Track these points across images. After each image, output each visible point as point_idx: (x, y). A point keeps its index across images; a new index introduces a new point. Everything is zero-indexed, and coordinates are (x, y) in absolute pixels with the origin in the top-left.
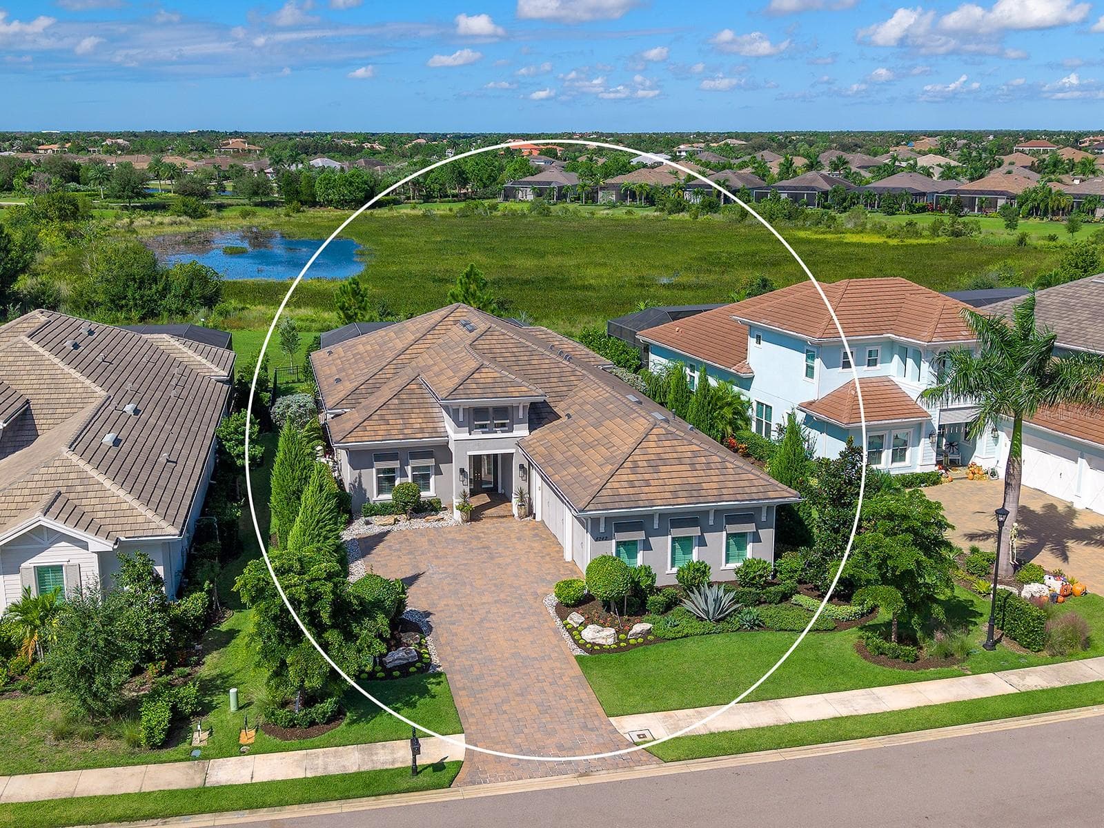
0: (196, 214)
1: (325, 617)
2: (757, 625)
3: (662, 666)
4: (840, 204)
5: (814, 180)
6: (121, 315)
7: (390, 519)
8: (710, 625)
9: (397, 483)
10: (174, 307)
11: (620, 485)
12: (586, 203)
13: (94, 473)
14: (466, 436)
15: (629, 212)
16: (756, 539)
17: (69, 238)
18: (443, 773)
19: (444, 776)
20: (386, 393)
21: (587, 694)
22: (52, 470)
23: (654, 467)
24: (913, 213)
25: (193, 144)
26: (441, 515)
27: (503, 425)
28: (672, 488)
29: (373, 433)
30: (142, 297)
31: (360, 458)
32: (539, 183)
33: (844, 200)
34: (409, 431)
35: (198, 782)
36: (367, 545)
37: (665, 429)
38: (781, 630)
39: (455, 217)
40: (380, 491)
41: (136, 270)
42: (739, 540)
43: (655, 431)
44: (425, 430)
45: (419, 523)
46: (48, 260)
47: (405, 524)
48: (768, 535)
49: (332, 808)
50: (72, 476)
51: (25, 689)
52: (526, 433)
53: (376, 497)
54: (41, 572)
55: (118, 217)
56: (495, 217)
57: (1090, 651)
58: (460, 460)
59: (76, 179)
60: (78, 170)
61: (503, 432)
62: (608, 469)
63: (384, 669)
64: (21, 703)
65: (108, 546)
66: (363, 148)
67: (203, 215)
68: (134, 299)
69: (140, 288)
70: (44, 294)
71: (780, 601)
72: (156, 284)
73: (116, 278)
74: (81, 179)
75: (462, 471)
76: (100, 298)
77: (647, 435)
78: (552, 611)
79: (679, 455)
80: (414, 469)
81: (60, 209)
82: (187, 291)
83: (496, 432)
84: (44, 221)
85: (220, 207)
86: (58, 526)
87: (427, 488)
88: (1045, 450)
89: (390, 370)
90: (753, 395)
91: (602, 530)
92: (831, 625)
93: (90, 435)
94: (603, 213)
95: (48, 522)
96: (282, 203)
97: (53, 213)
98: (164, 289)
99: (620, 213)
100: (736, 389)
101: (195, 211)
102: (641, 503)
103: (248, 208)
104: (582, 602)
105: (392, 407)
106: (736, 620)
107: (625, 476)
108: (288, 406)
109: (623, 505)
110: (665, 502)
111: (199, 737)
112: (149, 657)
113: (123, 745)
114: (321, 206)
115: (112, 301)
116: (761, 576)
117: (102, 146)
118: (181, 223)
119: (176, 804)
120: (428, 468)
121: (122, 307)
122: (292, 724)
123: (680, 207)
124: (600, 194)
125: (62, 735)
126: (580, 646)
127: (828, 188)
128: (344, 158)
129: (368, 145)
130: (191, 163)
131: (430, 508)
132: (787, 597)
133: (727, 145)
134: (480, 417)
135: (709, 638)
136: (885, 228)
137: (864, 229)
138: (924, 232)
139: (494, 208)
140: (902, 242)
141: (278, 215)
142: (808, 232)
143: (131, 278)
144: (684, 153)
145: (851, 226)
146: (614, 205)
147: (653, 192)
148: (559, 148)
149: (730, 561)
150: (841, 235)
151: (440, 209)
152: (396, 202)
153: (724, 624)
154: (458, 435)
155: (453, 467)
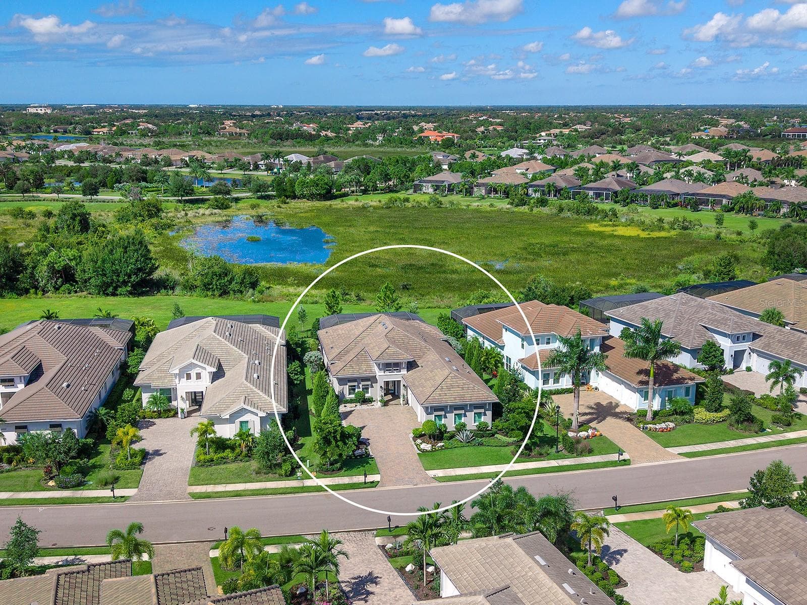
0: (223, 206)
1: (338, 437)
2: (481, 444)
4: (625, 201)
5: (610, 183)
6: (210, 293)
7: (353, 405)
8: (464, 444)
9: (356, 390)
10: (236, 289)
11: (436, 395)
12: (466, 195)
13: (255, 390)
14: (383, 374)
15: (492, 205)
16: (485, 415)
17: (156, 230)
18: (373, 484)
19: (374, 485)
20: (351, 355)
21: (420, 464)
22: (241, 389)
23: (449, 389)
24: (670, 207)
25: (201, 129)
26: (373, 403)
27: (397, 370)
28: (455, 397)
29: (347, 372)
30: (220, 284)
31: (342, 381)
32: (437, 181)
33: (627, 198)
34: (361, 371)
35: (301, 485)
36: (346, 415)
38: (488, 446)
39: (383, 208)
40: (349, 394)
42: (479, 415)
44: (367, 371)
45: (365, 407)
47: (359, 407)
48: (489, 414)
50: (249, 390)
51: (241, 460)
52: (406, 372)
53: (348, 397)
54: (241, 423)
55: (178, 210)
56: (408, 208)
57: (591, 454)
58: (381, 383)
59: (145, 180)
60: (146, 174)
61: (397, 372)
62: (433, 389)
63: (355, 456)
64: (242, 464)
65: (264, 415)
66: (320, 136)
67: (227, 207)
68: (216, 285)
69: (219, 279)
70: (168, 280)
72: (227, 277)
73: (207, 274)
74: (148, 179)
75: (381, 387)
76: (198, 283)
77: (447, 377)
78: (411, 439)
80: (363, 385)
81: (148, 211)
82: (242, 280)
83: (394, 372)
84: (140, 218)
85: (237, 200)
86: (249, 408)
87: (368, 393)
88: (613, 380)
89: (353, 344)
90: (505, 353)
91: (430, 411)
92: (506, 444)
93: (249, 374)
94: (475, 203)
95: (245, 406)
96: (275, 196)
97: (144, 213)
98: (231, 279)
99: (485, 205)
100: (499, 350)
101: (223, 204)
103: (254, 201)
104: (421, 436)
105: (355, 361)
106: (473, 443)
107: (438, 392)
108: (311, 357)
109: (436, 402)
110: (451, 401)
111: (299, 474)
113: (277, 475)
114: (299, 198)
115: (205, 286)
116: (484, 428)
117: (138, 130)
118: (215, 214)
119: (297, 490)
120: (368, 385)
121: (210, 289)
122: (327, 470)
123: (523, 203)
124: (475, 189)
125: (258, 473)
126: (419, 450)
127: (618, 188)
128: (307, 143)
129: (323, 133)
130: (208, 156)
131: (369, 401)
132: (493, 435)
133: (576, 130)
134: (388, 366)
135: (463, 448)
136: (643, 223)
137: (631, 223)
138: (666, 226)
139: (407, 200)
140: (649, 234)
141: (273, 206)
142: (597, 225)
143: (214, 274)
144: (542, 141)
145: (623, 220)
146: (483, 198)
147: (508, 189)
148: (456, 135)
149: (475, 422)
150: (615, 228)
151: (373, 200)
152: (345, 195)
153: (469, 444)
154: (380, 373)
155: (377, 385)
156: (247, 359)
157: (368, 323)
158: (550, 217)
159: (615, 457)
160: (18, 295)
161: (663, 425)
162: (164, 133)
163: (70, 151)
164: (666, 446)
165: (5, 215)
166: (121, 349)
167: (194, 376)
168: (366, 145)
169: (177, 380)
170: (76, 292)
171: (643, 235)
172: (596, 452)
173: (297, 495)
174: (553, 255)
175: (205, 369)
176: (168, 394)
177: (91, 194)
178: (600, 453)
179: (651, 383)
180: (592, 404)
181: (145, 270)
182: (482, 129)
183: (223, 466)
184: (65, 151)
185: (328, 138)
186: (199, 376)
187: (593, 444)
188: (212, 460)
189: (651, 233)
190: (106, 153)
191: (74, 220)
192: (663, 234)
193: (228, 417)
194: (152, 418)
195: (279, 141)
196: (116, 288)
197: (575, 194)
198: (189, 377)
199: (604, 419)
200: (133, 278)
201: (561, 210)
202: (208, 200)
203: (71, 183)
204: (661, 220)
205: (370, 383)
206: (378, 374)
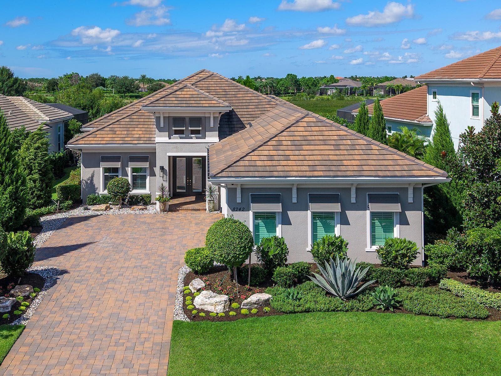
2: (394, 306)
3: (264, 340)
7: (103, 206)
8: (337, 302)
9: (120, 179)
11: (259, 158)
12: (366, 96)
14: (166, 139)
16: (404, 221)
23: (297, 145)
26: (146, 207)
27: (197, 132)
28: (311, 163)
29: (100, 139)
32: (340, 86)
34: (129, 139)
37: (317, 118)
38: (421, 313)
40: (104, 187)
43: (306, 119)
44: (142, 139)
45: (127, 211)
47: (114, 211)
48: (417, 218)
52: (216, 139)
58: (162, 161)
59: (103, 85)
60: (105, 81)
61: (197, 138)
72: (92, 109)
75: (162, 168)
77: (298, 122)
79: (325, 138)
80: (133, 170)
83: (191, 138)
87: (143, 186)
91: (239, 200)
92: (484, 313)
102: (276, 174)
105: (122, 123)
106: (370, 299)
109: (257, 174)
110: (300, 174)
116: (404, 256)
120: (144, 170)
124: (374, 91)
131: (145, 201)
132: (434, 281)
134: (177, 124)
149: (373, 243)
153: (353, 303)
154: (161, 138)
155: (157, 170)
205: (146, 165)
206: (158, 140)
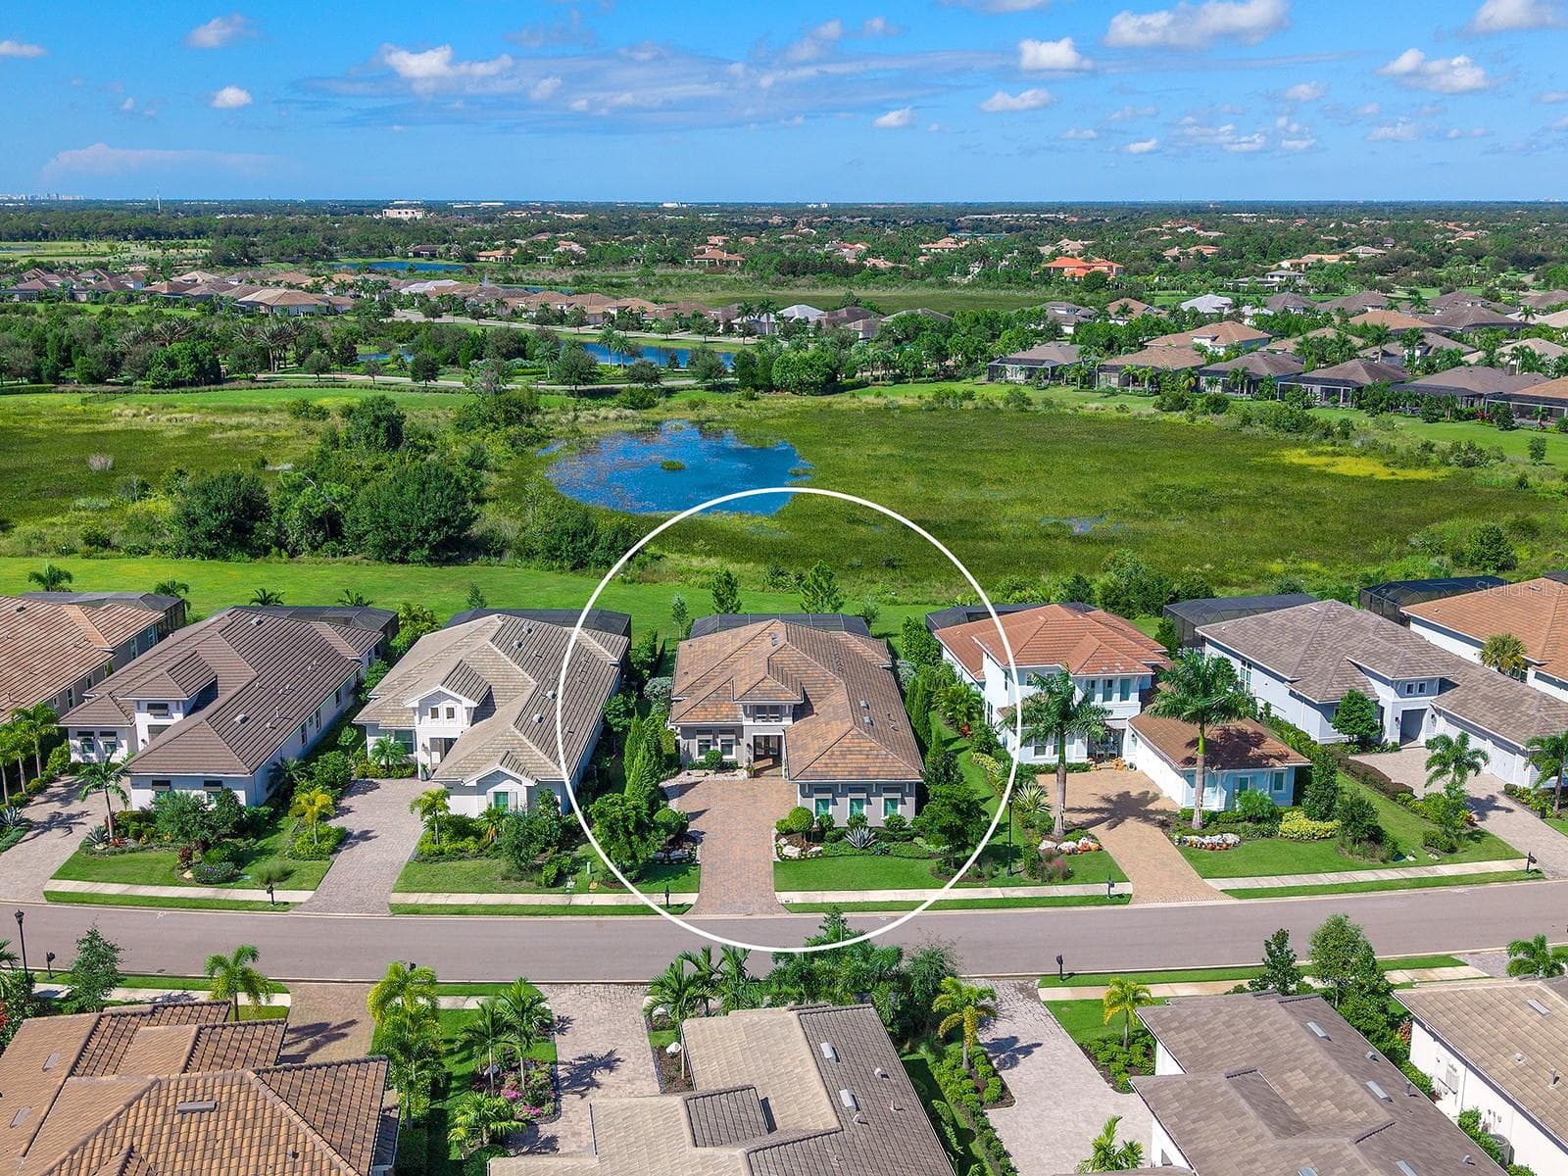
0: (641, 403)
2: (886, 852)
3: (818, 871)
4: (1375, 406)
5: (1355, 370)
6: (555, 564)
7: (702, 773)
8: (857, 851)
9: (712, 748)
10: (600, 558)
11: (819, 765)
12: (1081, 387)
13: (526, 741)
14: (752, 723)
15: (1122, 408)
16: (904, 802)
17: (513, 446)
18: (680, 909)
19: (683, 909)
20: (710, 688)
21: (771, 881)
22: (505, 738)
23: (843, 755)
24: (1460, 420)
25: (661, 252)
26: (734, 772)
27: (776, 717)
28: (851, 769)
29: (697, 716)
30: (574, 549)
31: (689, 732)
32: (1031, 361)
33: (1381, 400)
34: (719, 716)
35: (566, 903)
36: (683, 789)
37: (858, 731)
38: (897, 856)
39: (920, 409)
40: (700, 754)
41: (570, 525)
42: (894, 802)
43: (851, 732)
44: (730, 716)
45: (721, 777)
46: (494, 478)
47: (713, 776)
48: (911, 801)
49: (626, 918)
50: (515, 742)
51: (487, 856)
52: (791, 723)
53: (697, 758)
54: (497, 794)
55: (564, 410)
56: (966, 411)
57: (1067, 882)
58: (747, 739)
59: (522, 353)
60: (524, 343)
61: (776, 722)
62: (818, 754)
63: (668, 860)
64: (486, 862)
65: (532, 783)
66: (864, 267)
67: (651, 405)
68: (567, 551)
69: (572, 541)
70: (492, 540)
71: (908, 840)
72: (587, 537)
73: (554, 531)
75: (748, 745)
76: (538, 547)
77: (846, 735)
78: (774, 836)
79: (861, 749)
80: (722, 741)
81: (507, 412)
83: (771, 722)
84: (491, 425)
85: (670, 392)
86: (507, 771)
87: (729, 753)
89: (718, 669)
90: (986, 695)
91: (810, 791)
92: (928, 856)
93: (526, 716)
94: (1092, 404)
95: (502, 769)
96: (737, 386)
97: (500, 416)
98: (593, 541)
99: (1109, 408)
100: (979, 688)
101: (642, 400)
102: (828, 777)
103: (695, 396)
104: (788, 833)
105: (711, 699)
106: (872, 849)
107: (824, 760)
108: (656, 687)
110: (843, 777)
111: (570, 884)
112: (549, 844)
113: (534, 884)
114: (777, 390)
115: (550, 551)
116: (899, 825)
117: (554, 254)
118: (626, 417)
119: (556, 911)
120: (730, 740)
121: (557, 557)
122: (615, 881)
123: (1180, 405)
124: (1101, 377)
125: (505, 878)
126: (779, 857)
127: (1367, 381)
128: (838, 280)
129: (870, 262)
130: (651, 307)
131: (731, 767)
132: (912, 839)
133: (1354, 257)
134: (759, 711)
135: (852, 859)
136: (1391, 451)
137: (1371, 449)
138: (1434, 458)
139: (969, 396)
140: (1393, 474)
141: (729, 405)
142: (1304, 452)
143: (565, 532)
144: (1277, 279)
145: (1357, 444)
146: (1113, 393)
147: (1161, 377)
148: (1115, 266)
149: (883, 815)
150: (1335, 459)
151: (908, 396)
152: (862, 385)
153: (866, 851)
154: (747, 722)
155: (744, 741)
156: (533, 688)
157: (752, 635)
158: (1222, 433)
159: (1102, 889)
160: (251, 556)
161: (1216, 839)
162: (595, 261)
163: (424, 296)
164: (1206, 875)
165: (282, 411)
166: (358, 661)
167: (443, 713)
168: (944, 284)
169: (417, 718)
170: (346, 554)
171: (1382, 473)
172: (1077, 877)
173: (554, 918)
174: (1190, 509)
175: (460, 702)
176: (407, 740)
177: (427, 379)
178: (1085, 881)
179: (1200, 763)
180: (1113, 792)
181: (454, 521)
182: (1175, 251)
183: (454, 864)
184: (416, 295)
185: (876, 272)
186: (451, 713)
187: (1077, 865)
188: (442, 853)
189: (1397, 472)
190: (483, 300)
191: (377, 426)
192: (1424, 474)
193: (474, 783)
194: (376, 777)
195: (791, 277)
196: (406, 551)
197: (1284, 390)
198: (435, 714)
199: (1122, 821)
200: (433, 534)
201: (1247, 420)
202: (618, 391)
203: (400, 356)
204: (1428, 447)
205: (733, 737)
206: (744, 723)
